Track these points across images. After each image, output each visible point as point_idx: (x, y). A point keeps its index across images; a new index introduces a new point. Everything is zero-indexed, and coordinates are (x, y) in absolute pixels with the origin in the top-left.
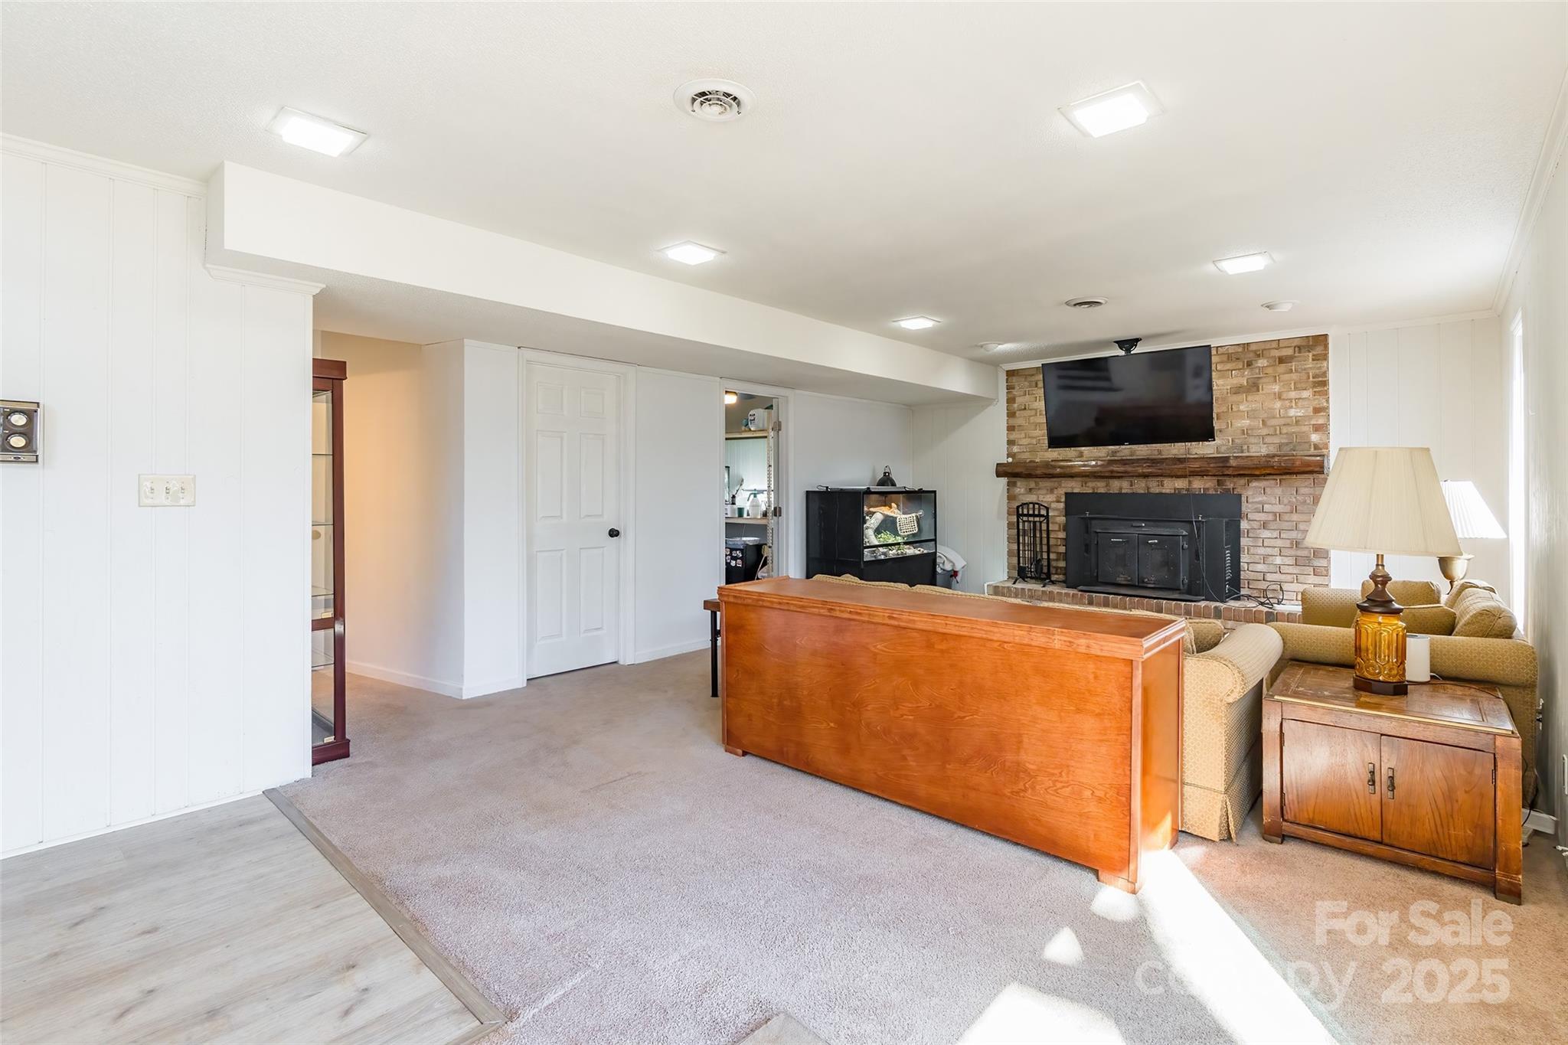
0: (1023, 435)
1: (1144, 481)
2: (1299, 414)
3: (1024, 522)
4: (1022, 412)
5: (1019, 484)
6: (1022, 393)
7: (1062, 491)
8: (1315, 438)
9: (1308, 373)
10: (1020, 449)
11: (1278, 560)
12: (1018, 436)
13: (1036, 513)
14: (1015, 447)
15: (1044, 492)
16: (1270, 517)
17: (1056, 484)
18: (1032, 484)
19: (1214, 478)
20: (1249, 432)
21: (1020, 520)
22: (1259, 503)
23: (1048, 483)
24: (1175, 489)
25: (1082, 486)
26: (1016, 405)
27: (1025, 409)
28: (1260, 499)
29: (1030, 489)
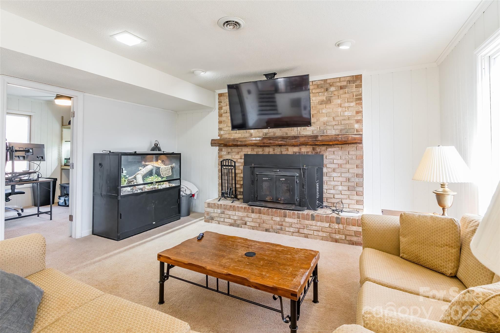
0: (225, 126)
1: (279, 148)
2: (349, 114)
3: (224, 169)
4: (225, 114)
5: (223, 150)
6: (225, 105)
7: (242, 153)
8: (356, 126)
9: (354, 94)
10: (224, 132)
11: (340, 188)
12: (223, 126)
13: (230, 164)
14: (222, 131)
15: (235, 154)
16: (337, 166)
17: (240, 150)
18: (230, 150)
19: (311, 146)
20: (327, 123)
21: (223, 168)
22: (331, 159)
23: (235, 150)
24: (293, 152)
25: (252, 151)
26: (222, 111)
27: (226, 113)
28: (332, 157)
29: (229, 152)
